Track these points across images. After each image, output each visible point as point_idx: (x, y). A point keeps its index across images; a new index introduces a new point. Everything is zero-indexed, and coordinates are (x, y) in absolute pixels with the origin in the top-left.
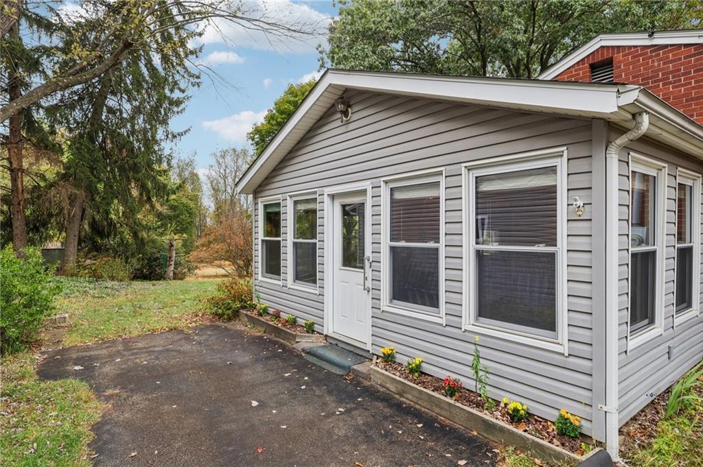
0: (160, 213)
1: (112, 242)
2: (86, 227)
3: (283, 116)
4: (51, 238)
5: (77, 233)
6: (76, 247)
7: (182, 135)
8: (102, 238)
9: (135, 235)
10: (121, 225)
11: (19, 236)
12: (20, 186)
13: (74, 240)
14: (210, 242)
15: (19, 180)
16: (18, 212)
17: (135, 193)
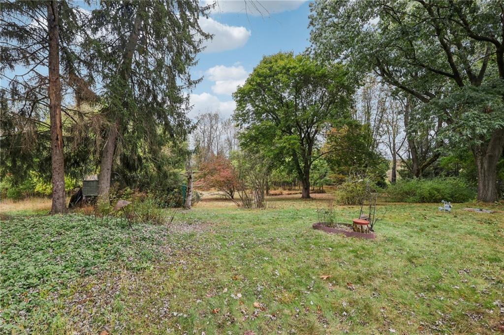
0: (181, 149)
1: (139, 174)
2: (118, 162)
3: (262, 78)
4: (90, 171)
5: (110, 167)
6: (109, 180)
7: (197, 83)
8: (130, 171)
9: (159, 168)
10: (147, 161)
11: (57, 169)
12: (58, 122)
13: (107, 173)
14: (205, 175)
15: (58, 117)
16: (56, 147)
17: (159, 130)
